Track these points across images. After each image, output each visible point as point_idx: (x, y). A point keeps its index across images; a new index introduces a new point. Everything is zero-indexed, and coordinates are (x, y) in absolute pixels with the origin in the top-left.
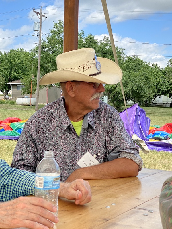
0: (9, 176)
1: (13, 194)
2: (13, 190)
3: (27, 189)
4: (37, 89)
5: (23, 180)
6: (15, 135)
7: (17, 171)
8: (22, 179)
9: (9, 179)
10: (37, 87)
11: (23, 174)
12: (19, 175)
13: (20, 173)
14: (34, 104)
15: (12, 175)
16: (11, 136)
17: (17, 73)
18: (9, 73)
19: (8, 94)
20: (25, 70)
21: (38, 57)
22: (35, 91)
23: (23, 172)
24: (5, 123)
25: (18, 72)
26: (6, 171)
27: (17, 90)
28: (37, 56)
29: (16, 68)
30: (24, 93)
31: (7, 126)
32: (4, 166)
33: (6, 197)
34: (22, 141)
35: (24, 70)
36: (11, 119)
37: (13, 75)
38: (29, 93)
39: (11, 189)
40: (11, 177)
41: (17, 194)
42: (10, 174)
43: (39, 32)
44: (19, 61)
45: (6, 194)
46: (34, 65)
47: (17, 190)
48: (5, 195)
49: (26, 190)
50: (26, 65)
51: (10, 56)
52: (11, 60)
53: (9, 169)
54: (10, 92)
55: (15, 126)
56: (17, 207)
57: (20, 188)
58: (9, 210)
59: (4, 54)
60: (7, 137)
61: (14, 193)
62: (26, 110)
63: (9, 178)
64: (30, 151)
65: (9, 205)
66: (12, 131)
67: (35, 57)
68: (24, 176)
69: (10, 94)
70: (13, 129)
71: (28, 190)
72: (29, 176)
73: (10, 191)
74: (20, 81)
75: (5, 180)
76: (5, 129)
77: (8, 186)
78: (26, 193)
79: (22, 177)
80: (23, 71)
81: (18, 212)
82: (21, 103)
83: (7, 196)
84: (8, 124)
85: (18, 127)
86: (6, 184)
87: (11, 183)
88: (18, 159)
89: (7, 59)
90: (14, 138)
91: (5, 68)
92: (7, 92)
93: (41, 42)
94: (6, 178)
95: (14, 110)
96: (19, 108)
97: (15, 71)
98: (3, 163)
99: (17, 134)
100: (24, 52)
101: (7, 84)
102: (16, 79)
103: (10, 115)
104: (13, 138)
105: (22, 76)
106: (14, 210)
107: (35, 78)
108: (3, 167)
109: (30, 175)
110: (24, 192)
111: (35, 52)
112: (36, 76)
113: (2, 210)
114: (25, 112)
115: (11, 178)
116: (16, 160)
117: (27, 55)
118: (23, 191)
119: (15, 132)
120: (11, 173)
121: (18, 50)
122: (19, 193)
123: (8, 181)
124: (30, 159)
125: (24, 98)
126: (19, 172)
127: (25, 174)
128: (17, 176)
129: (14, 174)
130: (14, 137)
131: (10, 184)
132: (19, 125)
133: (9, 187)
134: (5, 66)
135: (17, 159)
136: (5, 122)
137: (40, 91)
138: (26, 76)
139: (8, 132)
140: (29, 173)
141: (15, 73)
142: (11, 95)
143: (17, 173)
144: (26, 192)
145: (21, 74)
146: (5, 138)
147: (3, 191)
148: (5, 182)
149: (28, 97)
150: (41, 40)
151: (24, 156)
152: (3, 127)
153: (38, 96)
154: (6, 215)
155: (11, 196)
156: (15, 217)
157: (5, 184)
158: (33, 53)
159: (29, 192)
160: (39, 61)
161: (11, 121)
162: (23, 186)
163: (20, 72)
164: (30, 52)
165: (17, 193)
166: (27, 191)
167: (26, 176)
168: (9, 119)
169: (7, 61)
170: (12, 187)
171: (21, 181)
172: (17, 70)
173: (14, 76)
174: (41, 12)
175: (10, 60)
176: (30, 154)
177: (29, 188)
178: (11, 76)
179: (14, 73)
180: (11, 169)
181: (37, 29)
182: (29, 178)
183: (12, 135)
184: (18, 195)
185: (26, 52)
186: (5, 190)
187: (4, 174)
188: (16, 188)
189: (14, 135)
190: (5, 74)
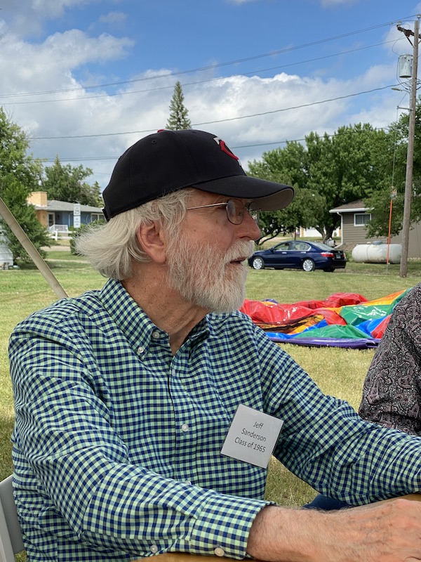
0: (358, 442)
1: (371, 489)
2: (371, 478)
3: (407, 477)
4: (404, 224)
5: (394, 454)
6: (354, 336)
7: (379, 431)
8: (394, 450)
9: (360, 449)
10: (405, 218)
11: (393, 439)
12: (384, 442)
13: (388, 437)
14: (398, 260)
15: (366, 439)
16: (342, 338)
17: (354, 185)
18: (334, 184)
19: (333, 236)
20: (375, 176)
21: (407, 142)
22: (400, 228)
23: (393, 433)
24: (329, 306)
25: (358, 181)
26: (351, 429)
27: (355, 225)
28: (405, 139)
29: (353, 173)
30: (372, 234)
31: (332, 314)
32: (346, 416)
33: (352, 492)
34: (386, 354)
35: (372, 175)
36: (341, 297)
37: (344, 188)
38: (384, 232)
39: (364, 473)
40: (364, 444)
41: (379, 487)
42: (361, 438)
43: (411, 78)
44: (360, 155)
45: (353, 487)
46: (396, 163)
47: (381, 478)
48: (351, 487)
49: (404, 479)
50: (377, 165)
51: (339, 144)
52: (341, 154)
53: (360, 425)
54: (337, 232)
55: (352, 315)
56: (391, 525)
57: (389, 474)
58: (371, 530)
59: (323, 139)
60: (333, 341)
61: (373, 486)
62: (377, 275)
63: (359, 446)
64: (405, 378)
65: (372, 519)
66: (345, 327)
67: (399, 144)
68: (398, 443)
69: (338, 236)
70: (348, 321)
71: (409, 481)
72: (412, 444)
73: (363, 480)
74: (361, 203)
75: (349, 451)
76: (329, 321)
77: (358, 465)
78: (403, 487)
79: (393, 447)
80: (370, 178)
81: (394, 538)
82: (365, 257)
83: (355, 490)
84: (334, 309)
85: (360, 317)
86: (353, 462)
87: (366, 460)
88: (377, 397)
89: (331, 152)
90: (351, 344)
91: (325, 174)
92: (330, 231)
93: (417, 104)
94: (353, 446)
95: (348, 275)
96: (359, 270)
97: (349, 180)
98: (343, 409)
99: (358, 335)
100: (373, 133)
101: (331, 211)
102: (352, 198)
103: (339, 288)
104: (348, 345)
105: (366, 191)
106: (384, 531)
107: (398, 195)
108: (345, 419)
109: (412, 442)
110: (398, 484)
111: (400, 130)
112: (401, 191)
113: (354, 529)
114: (376, 280)
115: (365, 447)
116: (371, 401)
117: (381, 139)
118: (396, 481)
119: (352, 330)
120: (363, 434)
121: (359, 127)
122: (387, 487)
123: (358, 455)
124: (406, 400)
125: (372, 246)
126: (385, 433)
127: (399, 440)
128: (380, 443)
129: (371, 436)
130: (350, 340)
131: (362, 463)
132: (361, 311)
133: (361, 469)
134: (325, 168)
135: (374, 399)
136: (327, 304)
137: (410, 228)
138: (376, 192)
139: (335, 329)
140: (409, 437)
141: (350, 185)
142: (339, 239)
143: (380, 434)
144: (405, 485)
145: (363, 187)
146: (328, 343)
147: (346, 479)
148: (349, 455)
149: (381, 243)
150: (416, 101)
151: (392, 390)
152: (324, 316)
153: (407, 239)
154: (364, 543)
155: (365, 491)
156: (388, 550)
157: (350, 460)
158: (394, 133)
159: (413, 486)
160: (410, 151)
161: (342, 303)
162: (397, 469)
163: (363, 180)
164: (387, 132)
165: (382, 485)
166: (407, 484)
167: (402, 444)
168: (338, 296)
169: (330, 155)
170: (368, 471)
171: (390, 456)
172: (355, 176)
173: (347, 192)
174: (417, 29)
175: (339, 153)
176: (407, 386)
177: (411, 475)
178: (339, 193)
179: (348, 184)
180: (364, 426)
181: (405, 72)
182: (412, 450)
183: (345, 337)
184: (383, 491)
185: (377, 130)
186: (350, 477)
187: (346, 437)
188: (378, 474)
189: (350, 336)
190: (325, 189)
